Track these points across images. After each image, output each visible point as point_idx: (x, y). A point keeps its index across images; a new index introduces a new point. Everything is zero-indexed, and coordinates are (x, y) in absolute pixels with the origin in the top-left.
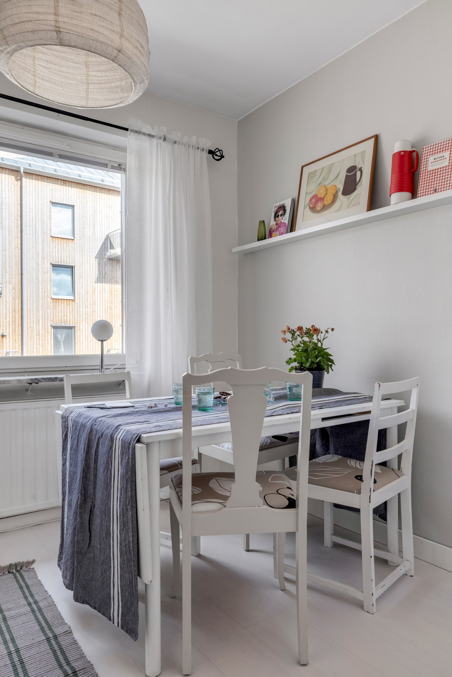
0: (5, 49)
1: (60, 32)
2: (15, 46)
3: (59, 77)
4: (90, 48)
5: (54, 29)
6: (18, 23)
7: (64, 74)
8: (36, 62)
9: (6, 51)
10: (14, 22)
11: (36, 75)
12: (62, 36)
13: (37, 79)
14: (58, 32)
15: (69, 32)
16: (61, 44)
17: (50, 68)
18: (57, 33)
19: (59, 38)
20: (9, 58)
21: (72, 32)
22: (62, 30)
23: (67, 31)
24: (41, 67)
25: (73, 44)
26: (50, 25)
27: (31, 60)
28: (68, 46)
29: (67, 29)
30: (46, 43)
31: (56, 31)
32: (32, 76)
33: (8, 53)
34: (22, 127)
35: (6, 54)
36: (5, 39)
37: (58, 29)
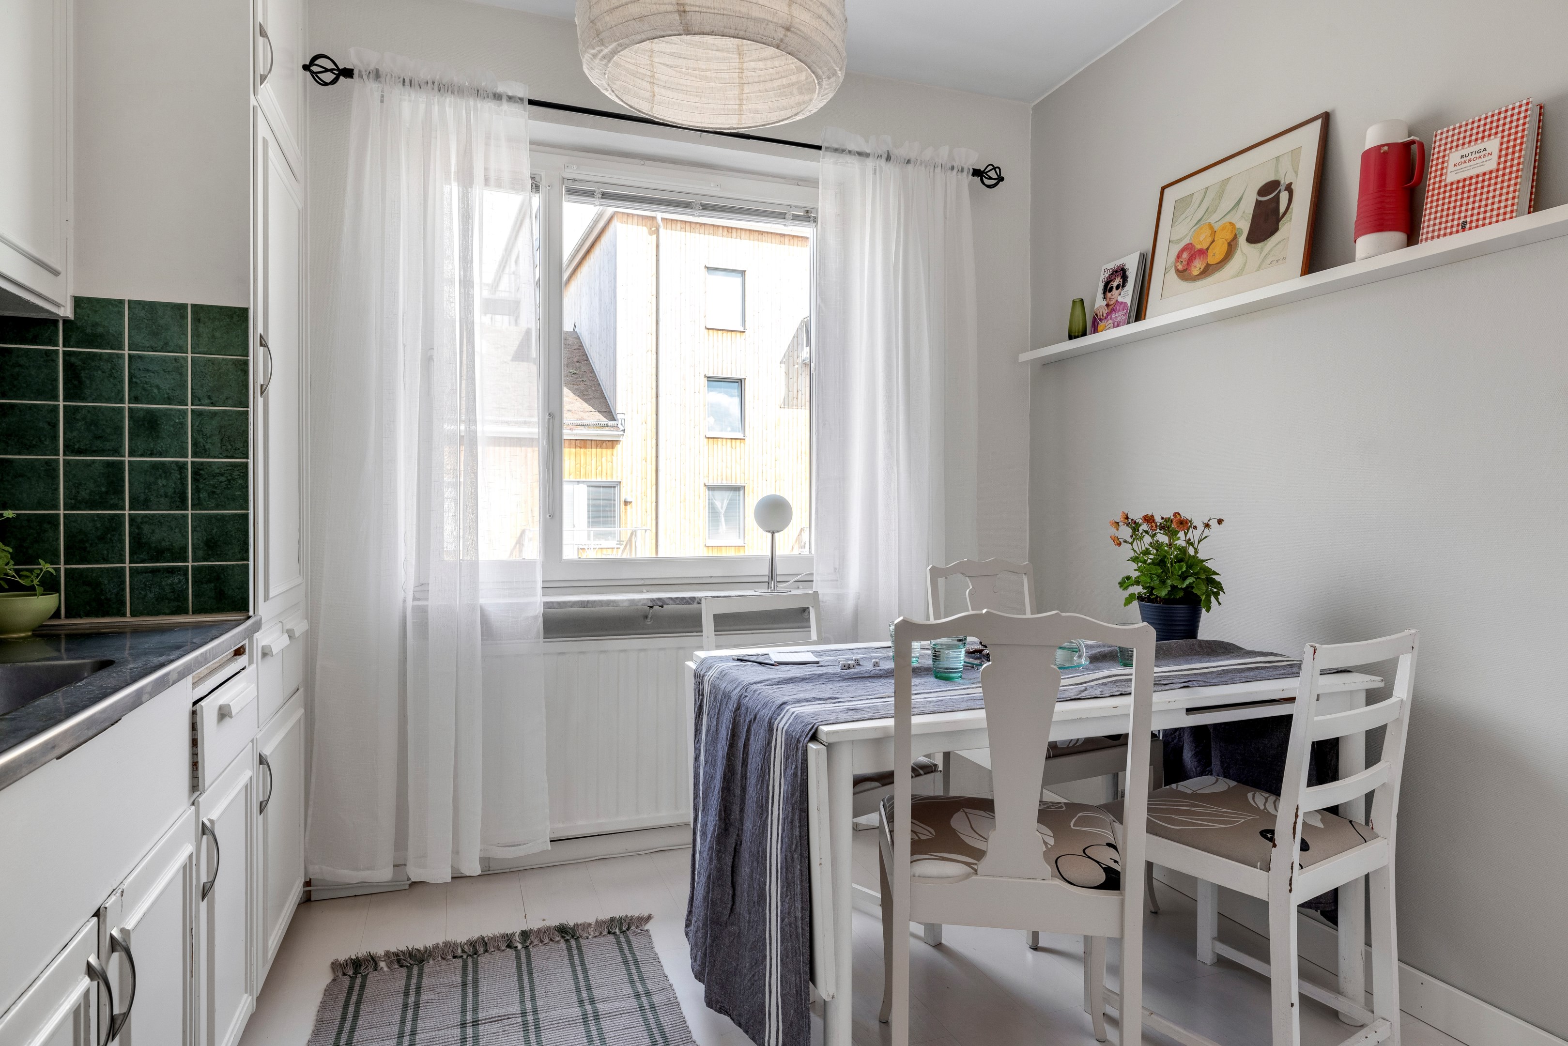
0: (600, 52)
1: (685, 12)
2: (614, 44)
3: (694, 79)
4: (737, 32)
5: (676, 8)
6: (617, 8)
7: (702, 73)
8: (655, 60)
9: (600, 55)
10: (613, 6)
11: (655, 81)
12: (689, 18)
13: (656, 89)
14: (682, 13)
15: (700, 9)
16: (688, 32)
17: (678, 67)
18: (680, 16)
19: (683, 22)
20: (606, 65)
21: (705, 10)
22: (687, 8)
23: (697, 9)
24: (662, 66)
25: (707, 29)
26: (668, 4)
27: (646, 57)
28: (700, 34)
29: (696, 6)
30: (663, 33)
31: (678, 11)
32: (648, 84)
33: (604, 57)
34: (642, 162)
35: (601, 60)
36: (598, 35)
37: (681, 8)
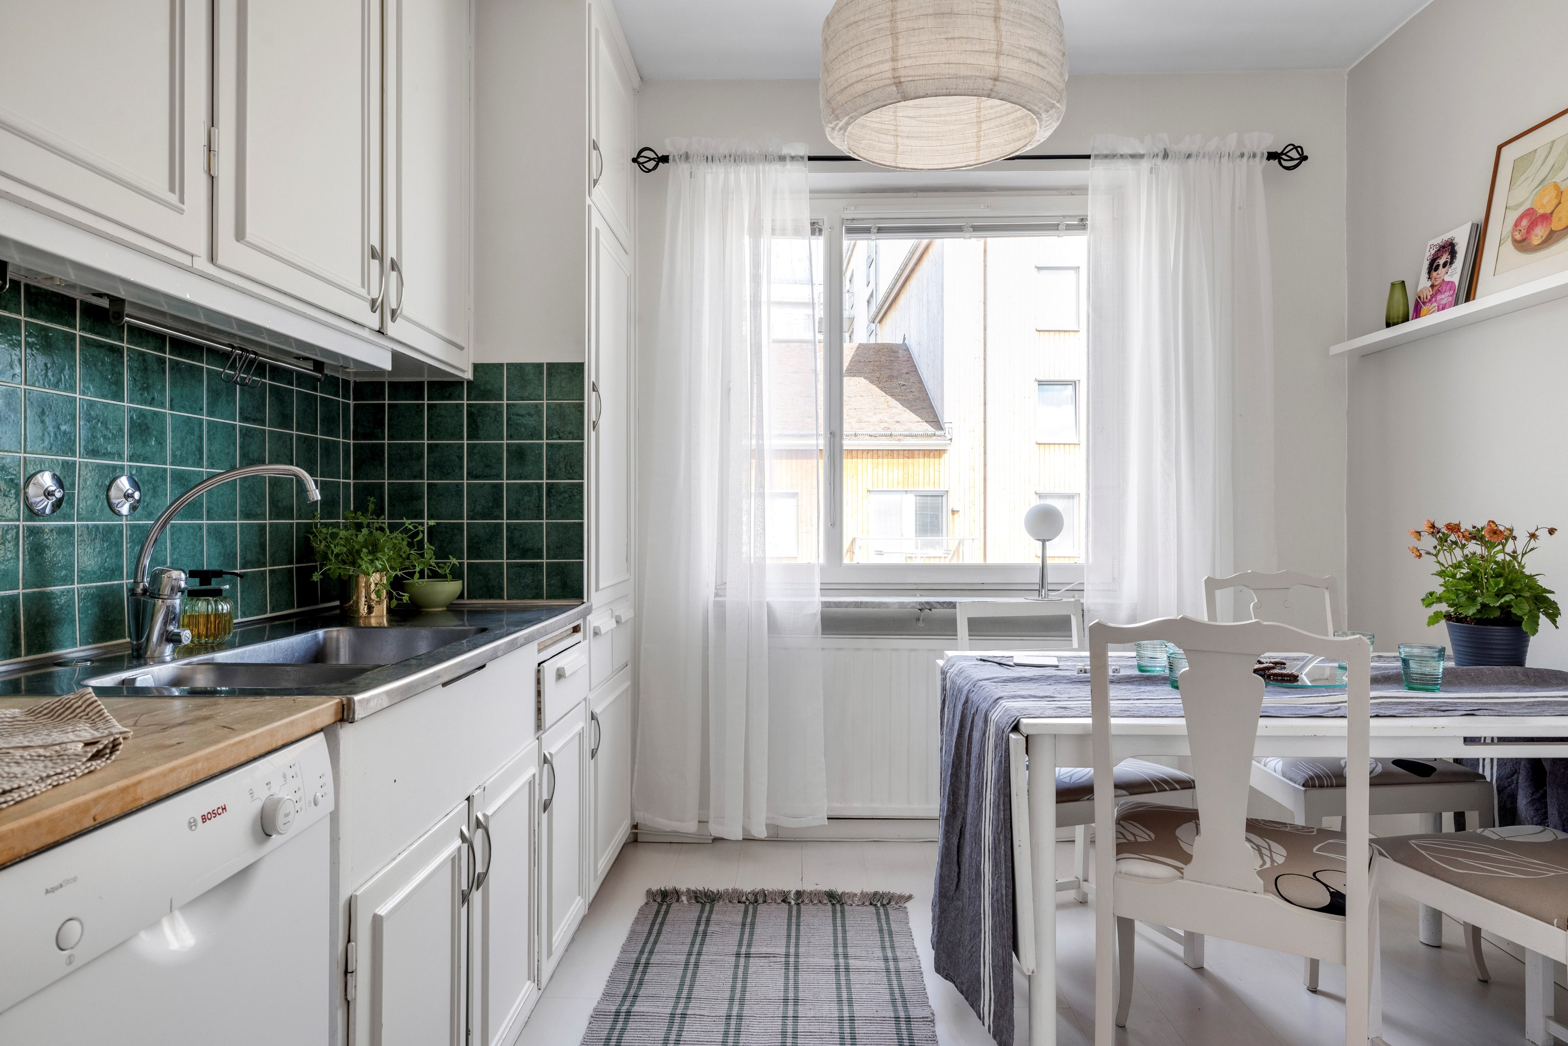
0: (836, 125)
1: (900, 83)
2: (847, 117)
4: (948, 91)
5: (893, 81)
6: (846, 88)
8: (900, 114)
10: (842, 87)
12: (904, 87)
14: (898, 83)
15: (913, 78)
16: (905, 98)
17: (920, 117)
18: (897, 86)
19: (900, 91)
21: (917, 78)
22: (902, 80)
23: (911, 79)
24: (906, 119)
25: (922, 94)
26: (886, 79)
27: (891, 114)
28: (916, 98)
29: (910, 76)
30: (884, 103)
31: (895, 83)
33: (841, 129)
36: (833, 112)
37: (897, 80)
